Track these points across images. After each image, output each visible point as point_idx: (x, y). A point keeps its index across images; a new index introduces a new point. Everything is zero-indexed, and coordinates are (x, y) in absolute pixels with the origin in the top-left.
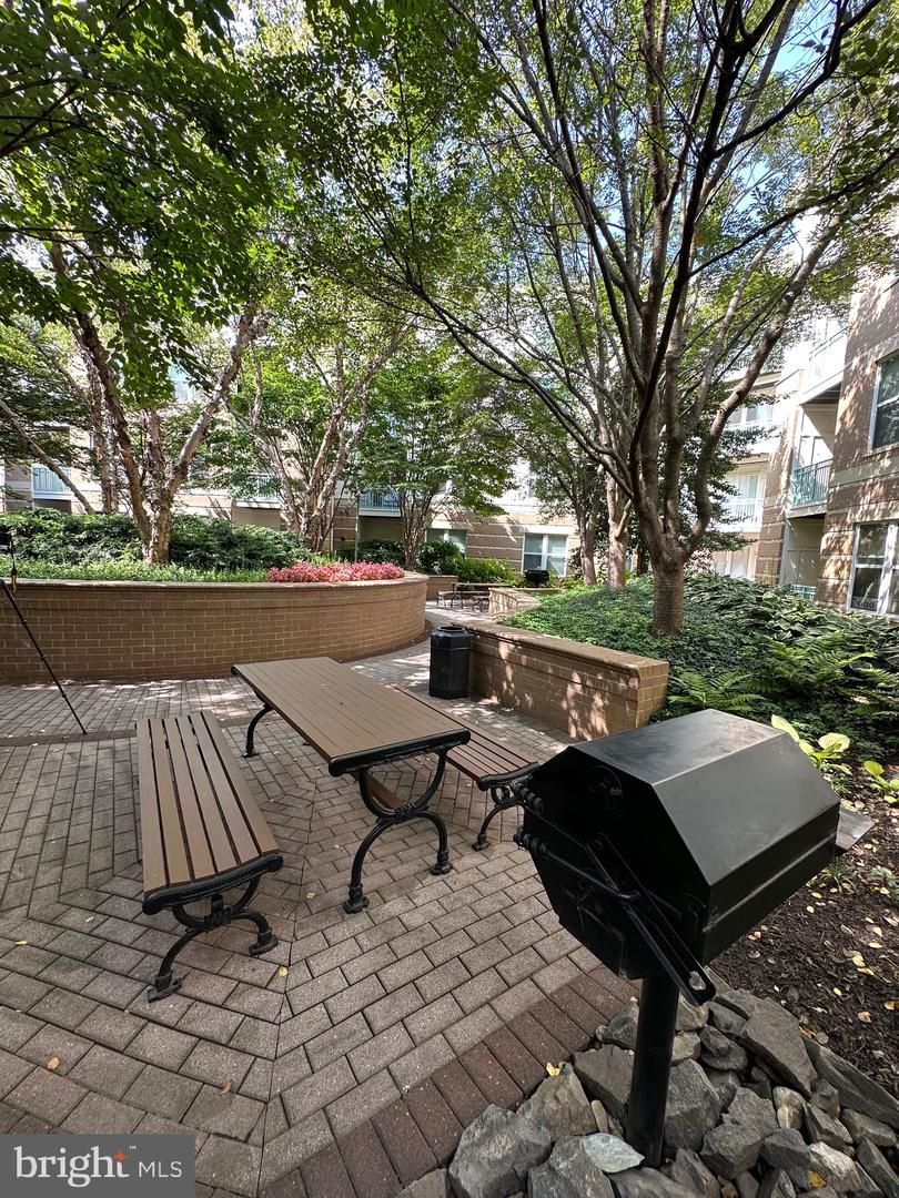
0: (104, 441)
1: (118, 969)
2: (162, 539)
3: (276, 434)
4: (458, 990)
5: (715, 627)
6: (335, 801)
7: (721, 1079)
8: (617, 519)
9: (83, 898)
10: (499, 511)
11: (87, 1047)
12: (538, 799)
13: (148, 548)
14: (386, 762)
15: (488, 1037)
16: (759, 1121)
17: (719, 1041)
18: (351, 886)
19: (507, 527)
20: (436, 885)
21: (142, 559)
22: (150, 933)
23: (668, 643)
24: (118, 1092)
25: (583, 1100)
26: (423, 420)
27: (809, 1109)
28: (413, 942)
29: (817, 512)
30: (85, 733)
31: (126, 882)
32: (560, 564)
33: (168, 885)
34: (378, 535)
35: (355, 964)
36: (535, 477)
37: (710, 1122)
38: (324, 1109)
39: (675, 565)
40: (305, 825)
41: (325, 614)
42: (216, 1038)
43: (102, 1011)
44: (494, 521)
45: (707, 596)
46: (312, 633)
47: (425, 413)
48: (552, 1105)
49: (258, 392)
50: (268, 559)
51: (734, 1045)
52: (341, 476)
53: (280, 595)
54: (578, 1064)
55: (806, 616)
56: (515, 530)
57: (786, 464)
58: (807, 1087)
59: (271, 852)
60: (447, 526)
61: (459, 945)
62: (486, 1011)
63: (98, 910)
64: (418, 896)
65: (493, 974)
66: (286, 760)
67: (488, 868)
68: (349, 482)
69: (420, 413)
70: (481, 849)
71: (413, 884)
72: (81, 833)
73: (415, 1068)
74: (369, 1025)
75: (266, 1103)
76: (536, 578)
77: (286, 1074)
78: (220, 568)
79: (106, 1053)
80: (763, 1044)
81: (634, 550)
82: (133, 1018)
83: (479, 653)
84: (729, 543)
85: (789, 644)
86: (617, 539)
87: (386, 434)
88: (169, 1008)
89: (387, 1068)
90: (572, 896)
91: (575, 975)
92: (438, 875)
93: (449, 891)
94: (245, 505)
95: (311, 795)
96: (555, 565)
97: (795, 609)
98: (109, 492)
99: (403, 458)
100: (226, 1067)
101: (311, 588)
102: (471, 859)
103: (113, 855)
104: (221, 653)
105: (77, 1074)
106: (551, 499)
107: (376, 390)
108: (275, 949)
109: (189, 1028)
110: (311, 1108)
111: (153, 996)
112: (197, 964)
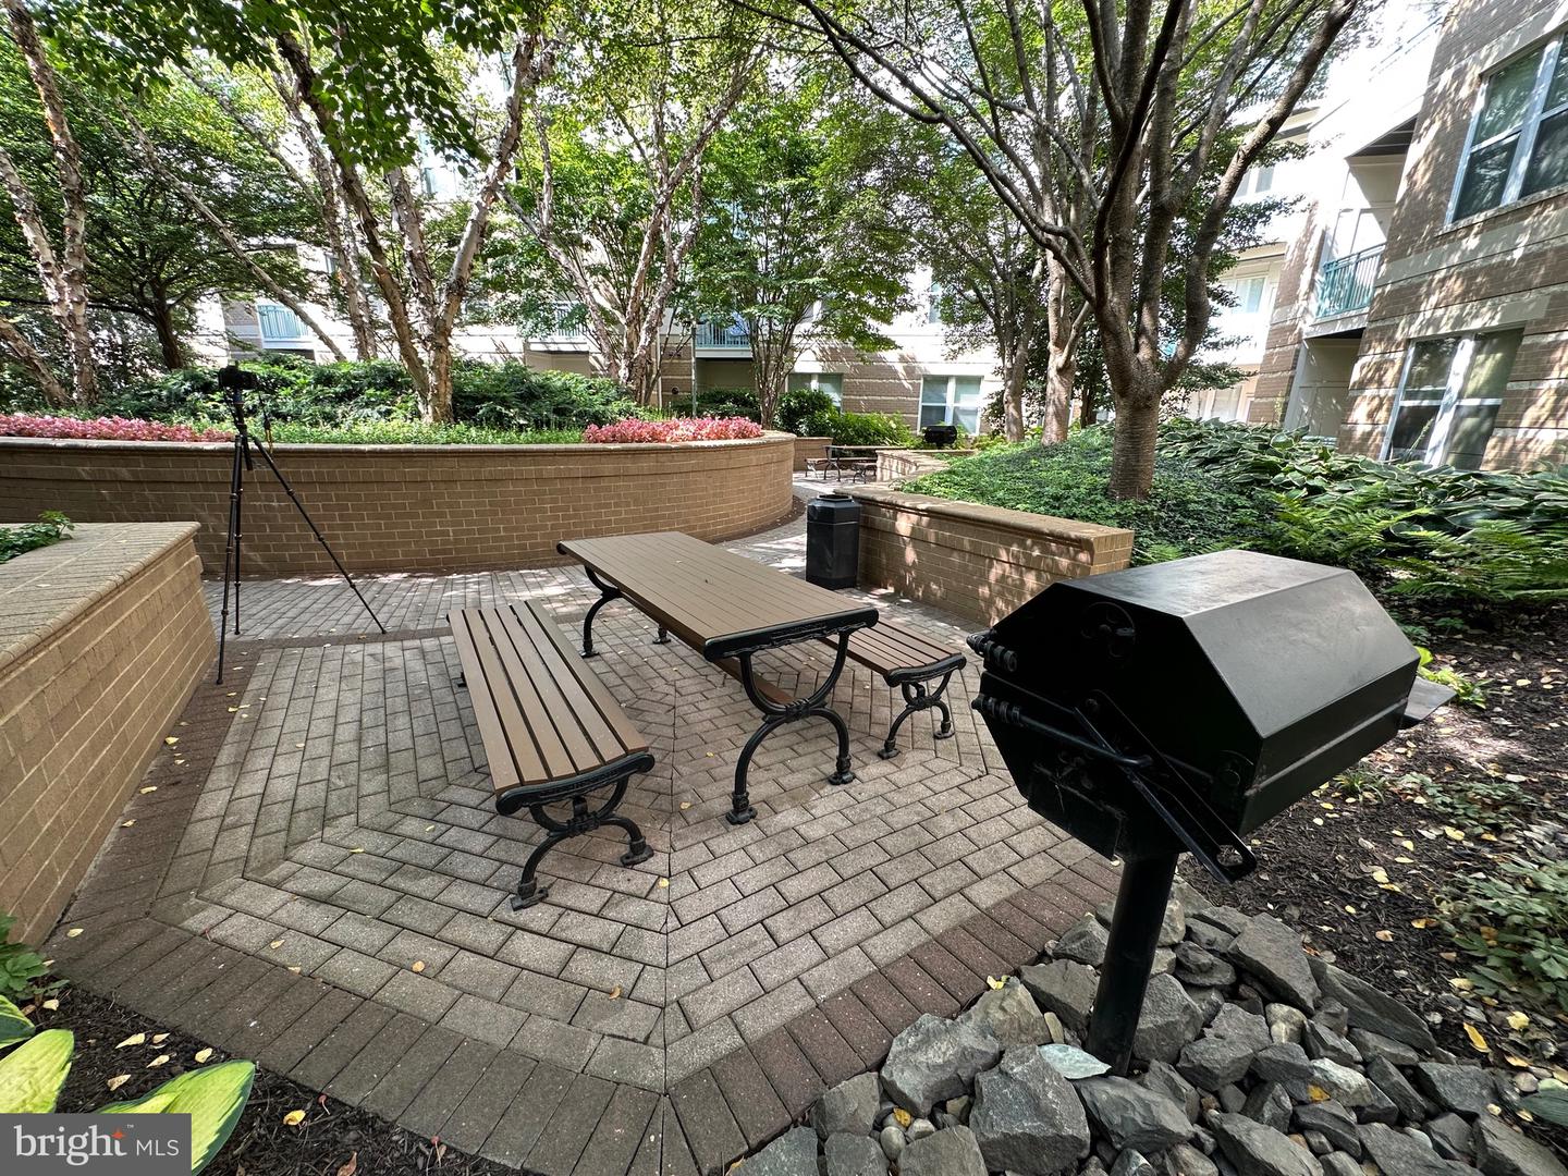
0: (346, 260)
1: (471, 877)
2: (443, 390)
3: (576, 241)
4: (874, 903)
5: (1198, 485)
6: (701, 706)
7: (1202, 995)
8: (1060, 344)
9: (417, 806)
10: (887, 343)
11: (453, 952)
12: (1011, 653)
13: (426, 403)
14: (774, 646)
15: (914, 950)
16: (1248, 1036)
17: (1200, 956)
18: (736, 793)
19: (899, 368)
20: (836, 796)
21: (420, 417)
22: (502, 843)
23: (1132, 505)
24: (496, 994)
25: (1035, 1011)
26: (779, 210)
27: (1312, 1026)
28: (815, 854)
29: (1349, 328)
30: (384, 632)
31: (463, 791)
32: (970, 418)
33: (522, 783)
34: (721, 385)
35: (747, 875)
36: (939, 291)
37: (1189, 1036)
38: (729, 1015)
39: (1149, 398)
40: (669, 732)
41: (663, 485)
42: (596, 944)
43: (462, 918)
44: (881, 359)
45: (1185, 447)
46: (648, 511)
47: (783, 201)
48: (1000, 1015)
49: (546, 177)
50: (580, 415)
51: (1217, 961)
52: (668, 300)
53: (603, 459)
54: (1026, 977)
55: (1331, 466)
56: (910, 372)
57: (1311, 255)
58: (1310, 1004)
59: (639, 750)
60: (817, 368)
61: (872, 857)
62: (910, 924)
63: (437, 818)
64: (816, 807)
65: (915, 888)
66: (635, 660)
67: (901, 778)
68: (679, 310)
69: (775, 199)
70: (888, 757)
71: (808, 795)
72: (401, 738)
73: (830, 979)
74: (771, 936)
75: (663, 1009)
76: (939, 437)
77: (681, 982)
78: (521, 428)
79: (472, 959)
80: (1258, 959)
81: (1078, 393)
82: (498, 925)
83: (870, 528)
84: (1217, 378)
85: (1305, 502)
86: (1060, 371)
87: (729, 236)
88: (539, 916)
89: (797, 978)
90: (1049, 773)
91: (1015, 890)
92: (838, 784)
93: (853, 802)
94: (542, 348)
95: (670, 699)
96: (965, 420)
97: (1316, 457)
98: (364, 331)
99: (754, 268)
100: (615, 974)
101: (644, 450)
102: (878, 768)
103: (444, 764)
104: (535, 537)
105: (446, 976)
106: (964, 321)
107: (712, 166)
108: (651, 860)
109: (563, 935)
110: (715, 1014)
111: (517, 904)
112: (561, 874)
